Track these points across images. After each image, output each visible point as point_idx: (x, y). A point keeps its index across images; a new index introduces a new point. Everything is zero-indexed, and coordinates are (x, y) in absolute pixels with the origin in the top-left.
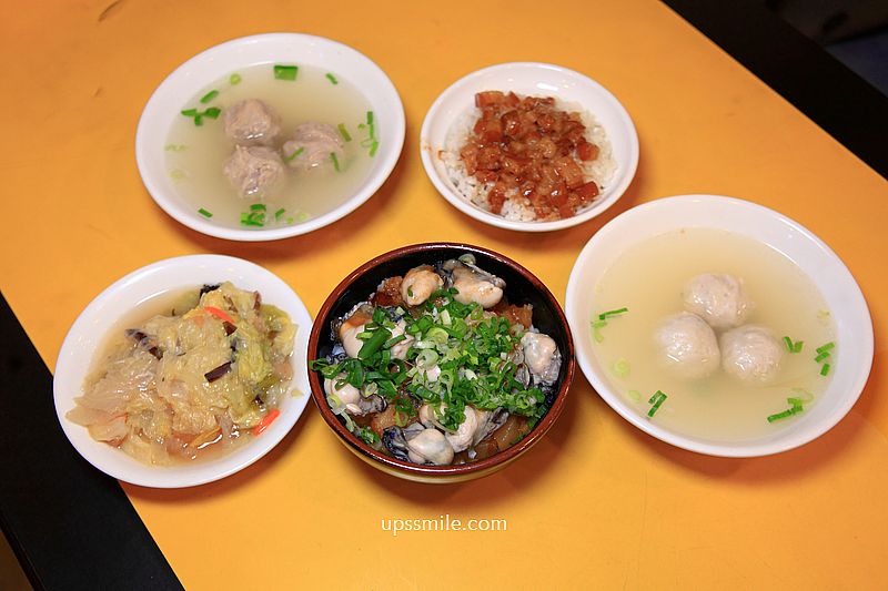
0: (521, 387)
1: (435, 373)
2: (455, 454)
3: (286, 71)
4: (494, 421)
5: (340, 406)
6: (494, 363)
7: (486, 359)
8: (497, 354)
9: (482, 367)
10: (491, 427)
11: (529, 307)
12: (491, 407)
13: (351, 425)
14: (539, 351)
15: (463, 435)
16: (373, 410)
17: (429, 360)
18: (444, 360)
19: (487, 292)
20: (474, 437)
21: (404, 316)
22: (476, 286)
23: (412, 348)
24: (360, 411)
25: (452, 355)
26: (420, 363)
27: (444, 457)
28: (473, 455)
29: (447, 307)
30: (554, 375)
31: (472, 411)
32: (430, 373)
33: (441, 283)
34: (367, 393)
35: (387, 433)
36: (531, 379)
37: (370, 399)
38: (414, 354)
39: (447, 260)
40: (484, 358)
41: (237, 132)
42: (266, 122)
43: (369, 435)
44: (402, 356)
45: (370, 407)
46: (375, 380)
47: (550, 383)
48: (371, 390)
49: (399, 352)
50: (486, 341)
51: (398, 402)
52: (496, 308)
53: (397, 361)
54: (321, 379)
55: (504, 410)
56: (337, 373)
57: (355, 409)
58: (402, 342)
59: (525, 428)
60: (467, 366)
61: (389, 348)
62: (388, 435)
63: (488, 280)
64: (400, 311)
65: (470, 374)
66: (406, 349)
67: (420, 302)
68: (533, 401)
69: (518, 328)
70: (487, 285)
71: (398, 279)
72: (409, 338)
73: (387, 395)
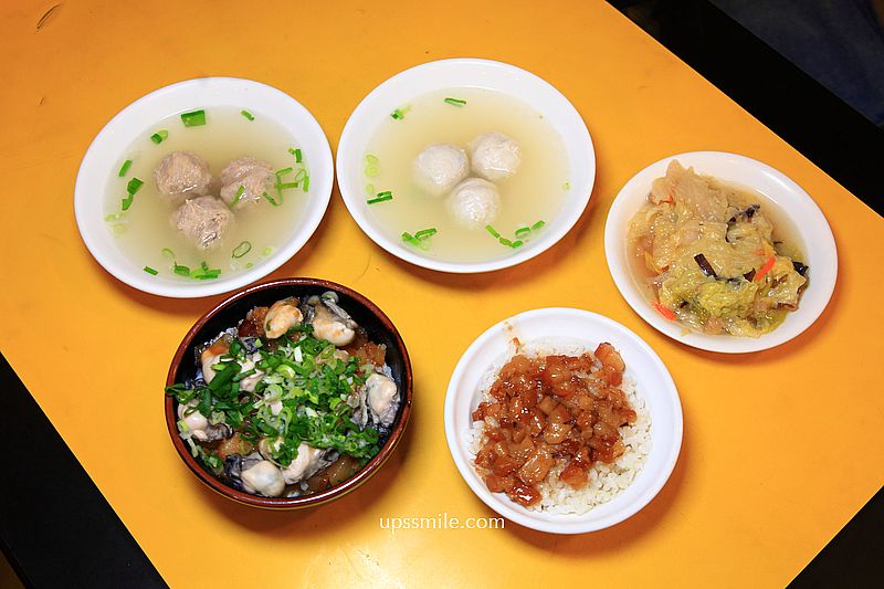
0: (357, 428)
1: (278, 408)
2: (287, 486)
3: (194, 118)
4: (326, 458)
5: (188, 432)
6: (334, 403)
7: (327, 399)
8: (338, 394)
9: (323, 406)
10: (322, 464)
11: (383, 347)
12: (323, 445)
13: (195, 450)
14: (381, 392)
15: (296, 469)
16: (219, 437)
17: (274, 395)
18: (287, 397)
19: (338, 333)
20: (306, 472)
21: (261, 348)
22: (329, 326)
23: (260, 382)
24: (206, 437)
25: (295, 392)
26: (267, 397)
27: (275, 488)
28: (305, 487)
29: (301, 344)
30: (389, 418)
31: (307, 447)
32: (274, 408)
33: (301, 318)
34: (215, 422)
35: (228, 460)
36: (370, 420)
37: (217, 427)
38: (262, 389)
39: (311, 295)
40: (324, 397)
41: (172, 189)
42: (196, 172)
43: (212, 459)
44: (251, 389)
45: (218, 435)
46: (225, 410)
47: (387, 425)
48: (219, 418)
49: (249, 384)
50: (328, 382)
51: (244, 431)
52: (349, 347)
53: (245, 393)
54: (176, 404)
55: (335, 450)
56: (189, 400)
57: (202, 435)
58: (252, 376)
59: (355, 467)
60: (308, 403)
61: (238, 381)
62: (229, 462)
63: (342, 321)
64: (258, 343)
65: (311, 413)
66: (255, 383)
67: (277, 336)
68: (362, 443)
69: (368, 367)
70: (340, 326)
71: (265, 309)
72: (259, 372)
73: (234, 424)
